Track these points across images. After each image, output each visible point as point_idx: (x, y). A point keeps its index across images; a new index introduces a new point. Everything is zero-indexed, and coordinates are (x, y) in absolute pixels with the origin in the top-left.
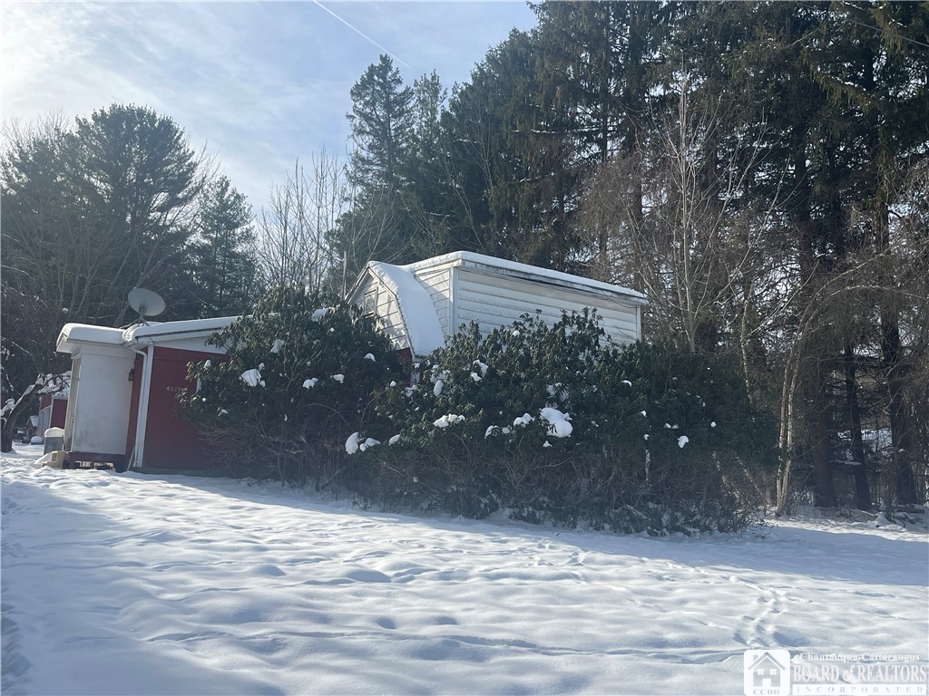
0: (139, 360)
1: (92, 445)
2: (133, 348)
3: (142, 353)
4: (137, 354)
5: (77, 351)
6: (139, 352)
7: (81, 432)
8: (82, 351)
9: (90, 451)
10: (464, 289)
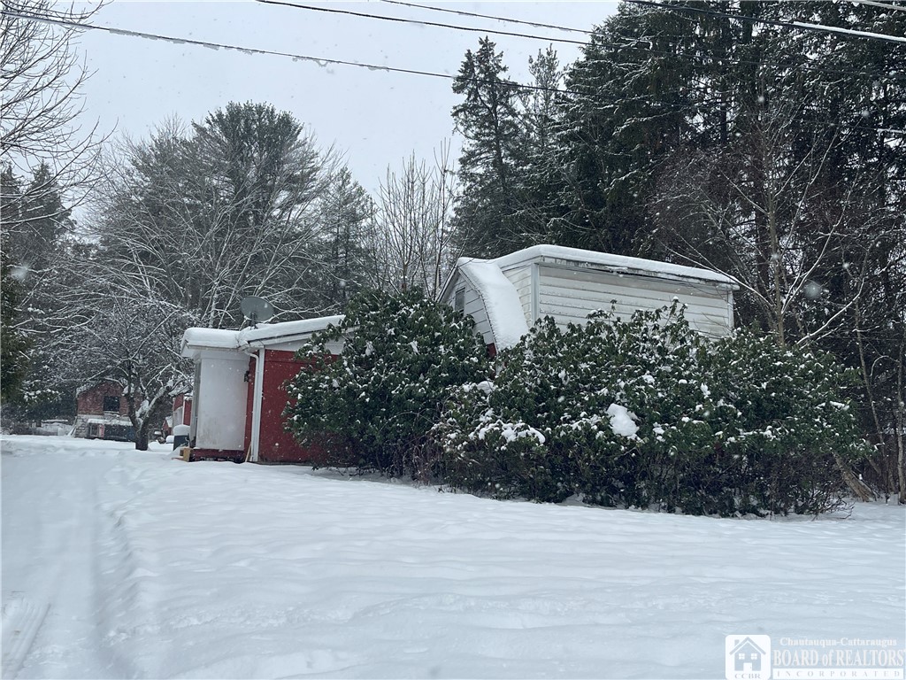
0: (252, 362)
1: (214, 443)
2: (246, 352)
3: (254, 356)
4: (251, 357)
5: (198, 356)
6: (252, 355)
7: (204, 431)
8: (202, 356)
9: (213, 448)
10: (544, 285)
